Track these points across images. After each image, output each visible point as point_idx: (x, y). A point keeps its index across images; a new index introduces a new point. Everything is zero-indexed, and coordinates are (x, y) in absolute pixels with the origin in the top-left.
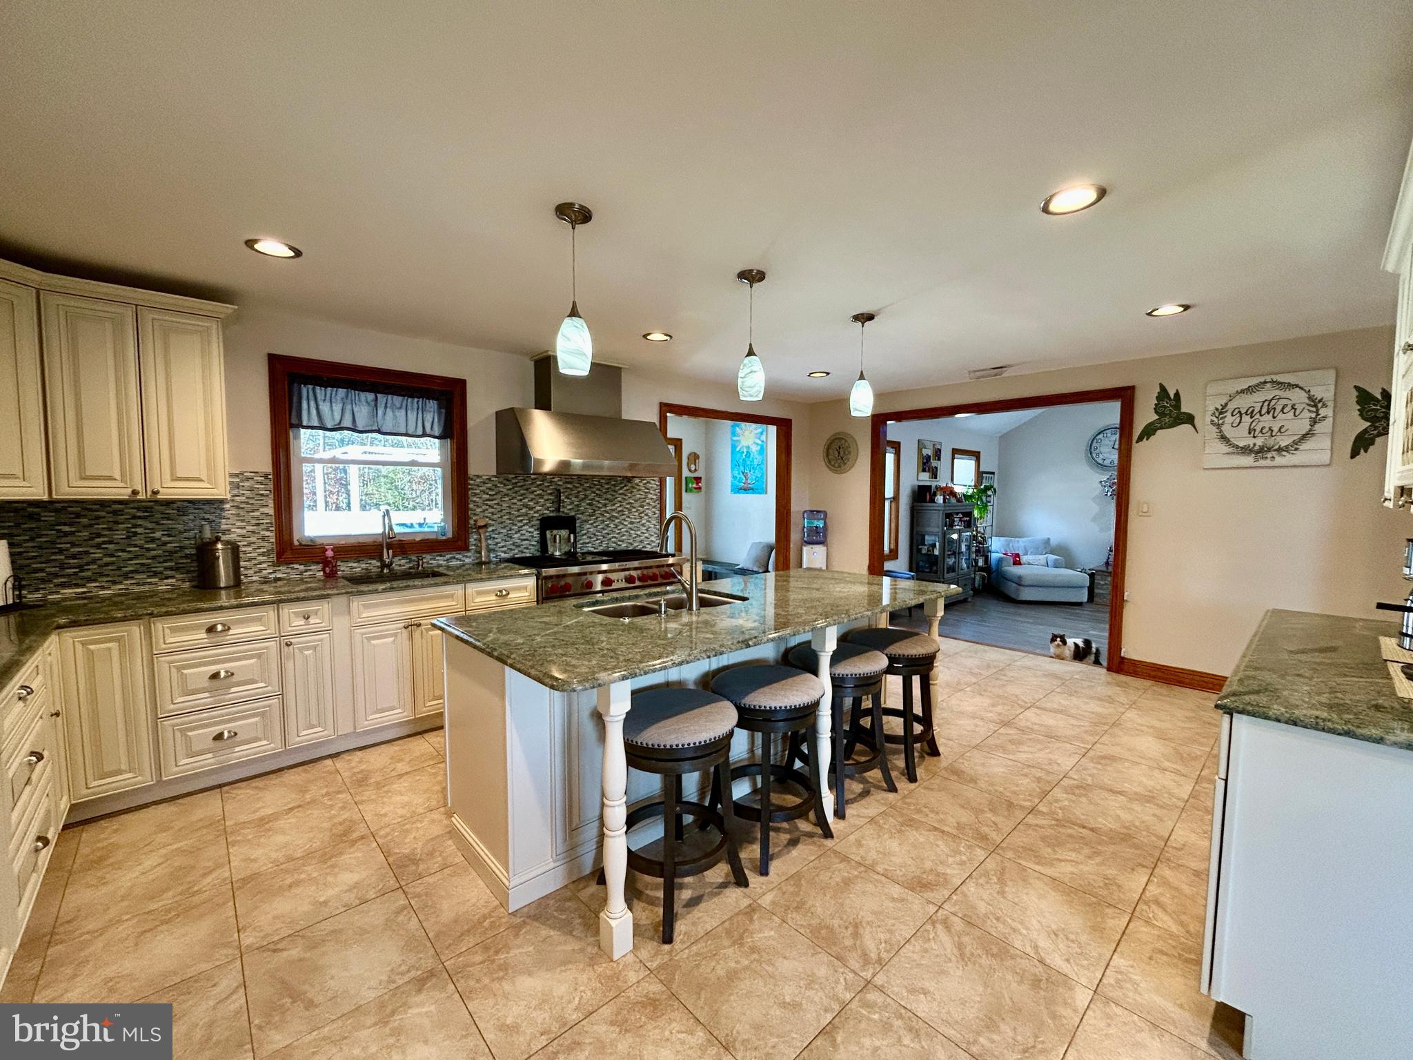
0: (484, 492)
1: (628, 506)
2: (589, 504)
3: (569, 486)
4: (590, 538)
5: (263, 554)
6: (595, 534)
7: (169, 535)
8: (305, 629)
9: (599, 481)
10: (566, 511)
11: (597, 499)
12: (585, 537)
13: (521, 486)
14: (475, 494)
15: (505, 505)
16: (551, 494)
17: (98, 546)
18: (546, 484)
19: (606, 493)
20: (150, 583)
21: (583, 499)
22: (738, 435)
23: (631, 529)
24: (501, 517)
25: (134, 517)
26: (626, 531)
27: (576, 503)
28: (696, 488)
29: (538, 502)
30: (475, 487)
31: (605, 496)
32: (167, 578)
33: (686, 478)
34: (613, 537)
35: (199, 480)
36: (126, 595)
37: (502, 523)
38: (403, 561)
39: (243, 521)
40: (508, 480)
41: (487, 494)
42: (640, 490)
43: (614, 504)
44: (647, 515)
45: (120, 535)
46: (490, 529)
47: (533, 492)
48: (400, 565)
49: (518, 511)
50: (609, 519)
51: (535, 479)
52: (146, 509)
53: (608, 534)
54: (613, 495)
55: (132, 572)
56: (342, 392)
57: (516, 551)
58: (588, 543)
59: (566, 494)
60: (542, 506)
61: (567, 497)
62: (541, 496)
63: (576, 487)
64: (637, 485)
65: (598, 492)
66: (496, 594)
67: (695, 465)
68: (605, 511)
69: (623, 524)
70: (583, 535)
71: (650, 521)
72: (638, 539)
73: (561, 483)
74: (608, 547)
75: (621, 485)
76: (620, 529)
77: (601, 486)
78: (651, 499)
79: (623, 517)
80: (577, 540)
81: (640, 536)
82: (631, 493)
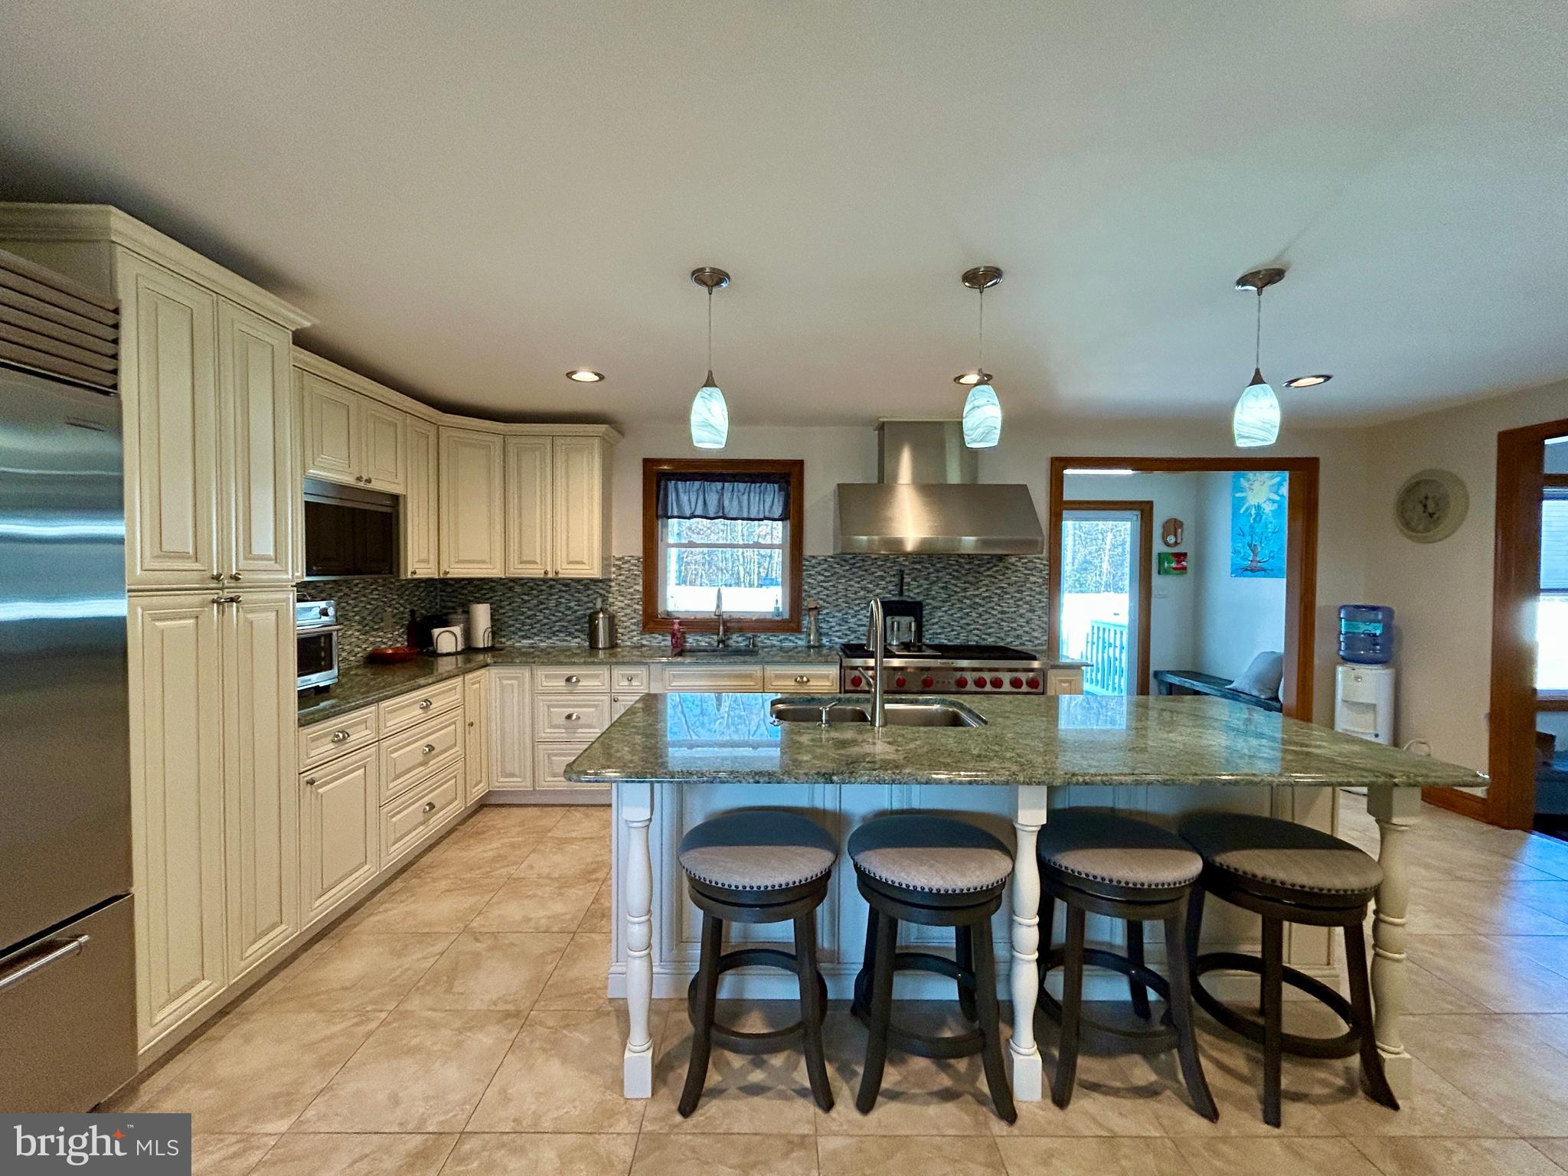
0: (819, 573)
1: (998, 591)
2: (943, 588)
4: (943, 628)
5: (634, 624)
6: (949, 624)
7: (579, 606)
8: (627, 689)
9: (957, 561)
10: (912, 595)
11: (953, 582)
12: (936, 626)
13: (860, 567)
14: (811, 576)
15: (840, 587)
16: (894, 575)
17: (540, 611)
18: (889, 565)
19: (966, 575)
20: (567, 641)
21: (934, 582)
22: (1242, 490)
23: (1002, 620)
24: (837, 599)
25: (560, 591)
26: (996, 623)
27: (925, 586)
28: (1175, 569)
29: (878, 585)
30: (810, 568)
31: (964, 579)
32: (576, 637)
33: (1159, 554)
34: (974, 629)
35: (583, 563)
36: (554, 648)
37: (837, 606)
38: (740, 639)
39: (623, 596)
40: (845, 561)
41: (823, 575)
42: (1016, 571)
43: (978, 589)
44: (1027, 603)
45: (552, 603)
46: (825, 612)
47: (873, 573)
48: (738, 642)
49: (856, 593)
50: (970, 606)
51: (876, 559)
52: (566, 585)
53: (968, 624)
54: (975, 577)
55: (557, 631)
56: (697, 484)
57: (852, 637)
58: (940, 634)
59: (913, 575)
60: (884, 588)
61: (914, 579)
62: (882, 578)
63: (926, 568)
64: (1013, 565)
65: (956, 574)
66: (796, 680)
67: (1176, 536)
68: (965, 597)
69: (990, 613)
70: (933, 624)
71: (1032, 611)
72: (1013, 633)
73: (907, 563)
74: (968, 641)
75: (988, 566)
76: (986, 620)
77: (960, 566)
78: (1034, 583)
79: (989, 605)
80: (924, 629)
81: (1015, 630)
82: (1003, 575)
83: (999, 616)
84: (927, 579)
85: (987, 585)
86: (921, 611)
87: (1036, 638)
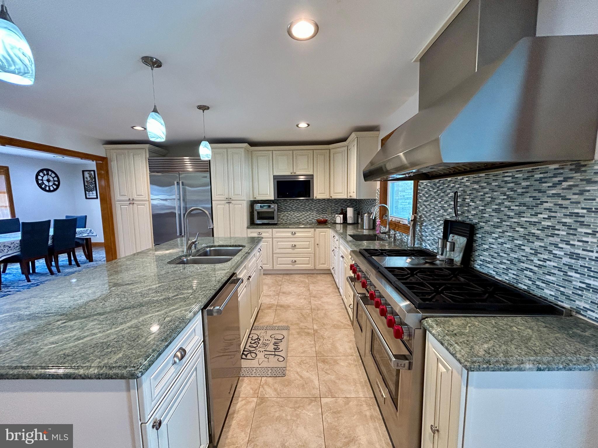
2: (495, 210)
3: (476, 186)
4: (492, 256)
6: (499, 254)
9: (513, 177)
10: (470, 216)
11: (507, 203)
12: (486, 253)
13: (442, 189)
14: (421, 197)
15: (432, 206)
18: (457, 186)
19: (522, 194)
21: (488, 204)
24: (431, 215)
26: (560, 269)
27: (481, 208)
31: (520, 200)
34: (527, 269)
37: (430, 221)
40: (435, 185)
41: (426, 196)
43: (536, 214)
46: (426, 224)
47: (448, 195)
50: (524, 237)
51: (450, 181)
53: (519, 261)
54: (534, 198)
58: (489, 263)
59: (472, 196)
61: (472, 201)
63: (483, 188)
65: (511, 193)
68: (518, 224)
69: (550, 252)
70: (484, 250)
73: (469, 184)
74: (517, 283)
75: (556, 180)
76: (545, 260)
77: (517, 184)
80: (477, 254)
84: (482, 200)
85: (550, 210)
86: (474, 234)
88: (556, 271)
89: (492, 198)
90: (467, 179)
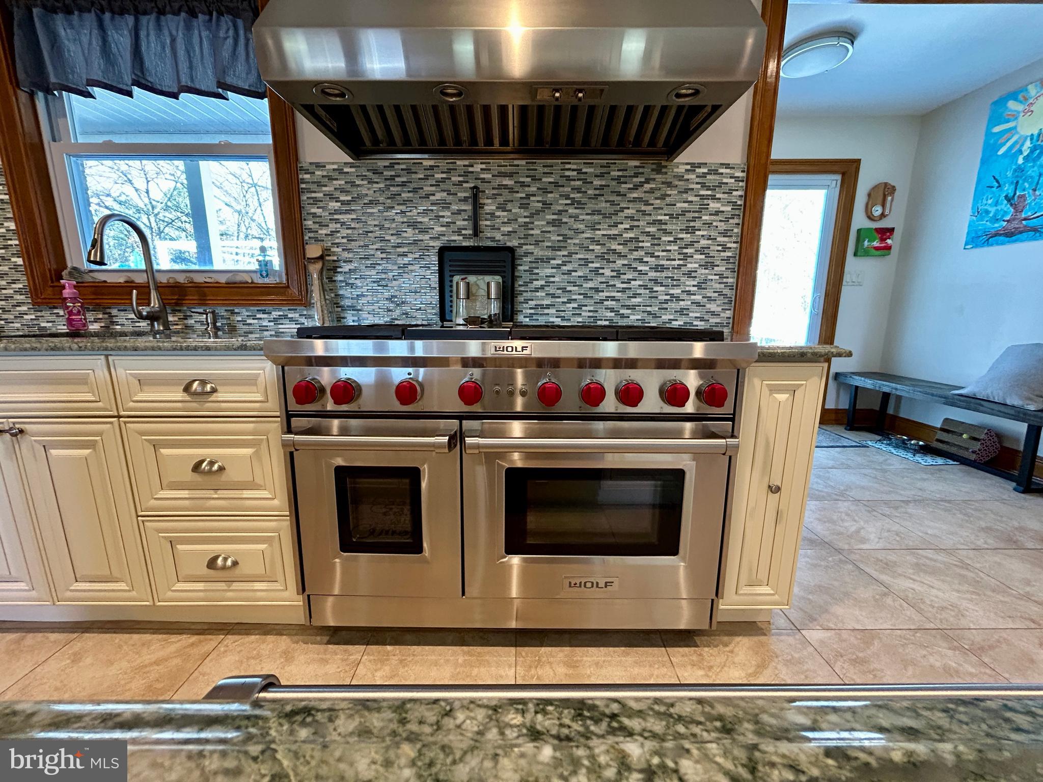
0: (331, 197)
1: (652, 229)
2: (552, 223)
3: (507, 182)
4: (553, 296)
6: (564, 290)
9: (579, 171)
10: (498, 236)
11: (571, 211)
12: (541, 294)
13: (403, 184)
14: (316, 201)
15: (372, 222)
16: (465, 200)
18: (456, 179)
19: (595, 197)
21: (538, 212)
24: (366, 246)
26: (645, 287)
27: (521, 220)
28: (877, 248)
29: (438, 217)
30: (314, 187)
31: (591, 206)
33: (859, 231)
34: (608, 298)
37: (366, 258)
40: (375, 172)
41: (338, 200)
42: (686, 191)
43: (615, 225)
44: (701, 251)
46: (348, 268)
47: (427, 196)
49: (398, 234)
50: (601, 257)
51: (432, 168)
53: (597, 290)
54: (612, 203)
58: (548, 307)
59: (500, 200)
60: (448, 225)
61: (501, 208)
62: (445, 205)
63: (523, 185)
64: (680, 178)
65: (577, 196)
66: (187, 389)
67: (883, 205)
68: (592, 240)
69: (635, 270)
70: (537, 290)
71: (709, 265)
72: (673, 305)
73: (488, 176)
74: (596, 319)
75: (637, 180)
76: (629, 281)
77: (585, 181)
78: (717, 213)
79: (636, 254)
80: (521, 299)
81: (678, 299)
82: (663, 197)
83: (652, 274)
84: (524, 206)
85: (632, 218)
86: (514, 267)
87: (713, 314)
88: (642, 291)
89: (544, 203)
90: (484, 166)
